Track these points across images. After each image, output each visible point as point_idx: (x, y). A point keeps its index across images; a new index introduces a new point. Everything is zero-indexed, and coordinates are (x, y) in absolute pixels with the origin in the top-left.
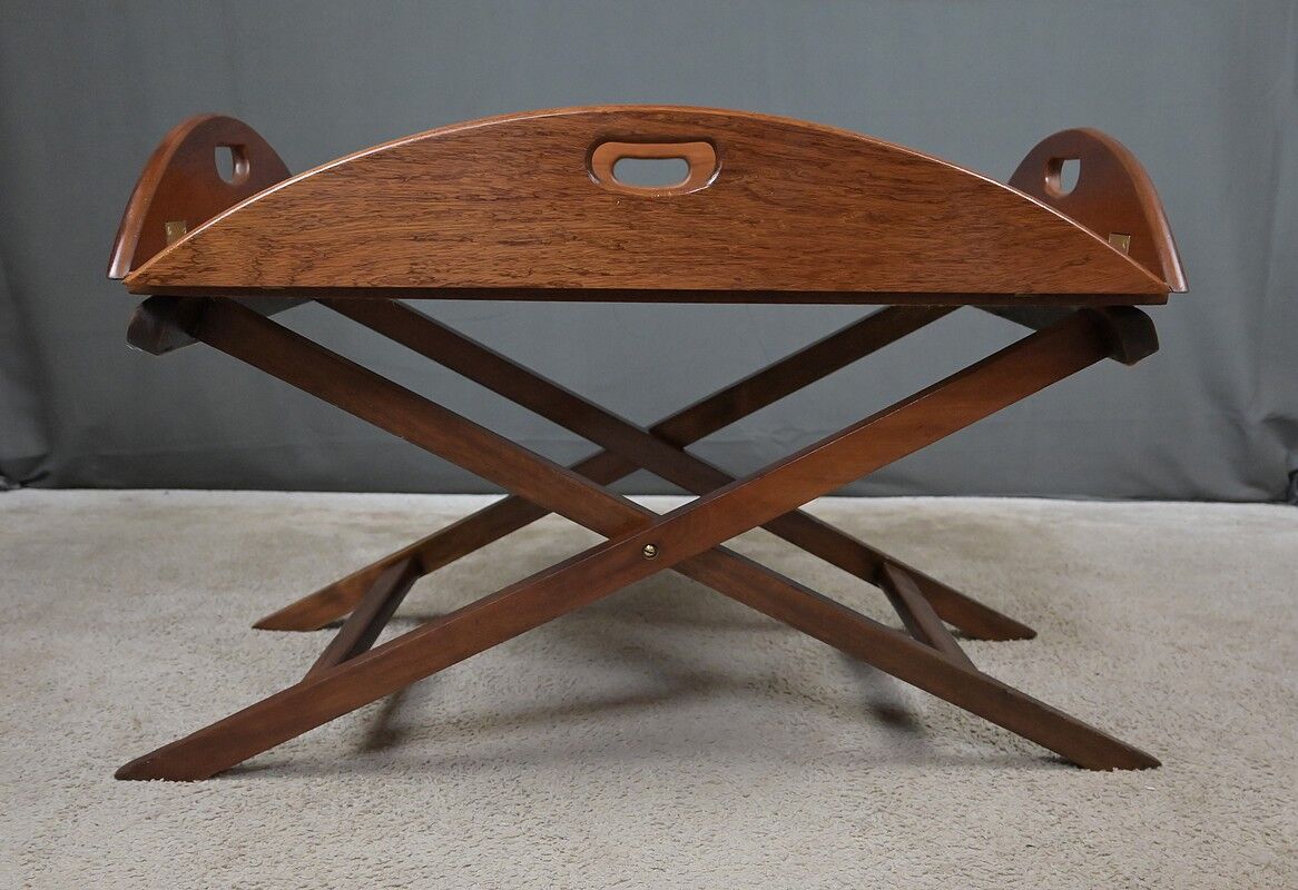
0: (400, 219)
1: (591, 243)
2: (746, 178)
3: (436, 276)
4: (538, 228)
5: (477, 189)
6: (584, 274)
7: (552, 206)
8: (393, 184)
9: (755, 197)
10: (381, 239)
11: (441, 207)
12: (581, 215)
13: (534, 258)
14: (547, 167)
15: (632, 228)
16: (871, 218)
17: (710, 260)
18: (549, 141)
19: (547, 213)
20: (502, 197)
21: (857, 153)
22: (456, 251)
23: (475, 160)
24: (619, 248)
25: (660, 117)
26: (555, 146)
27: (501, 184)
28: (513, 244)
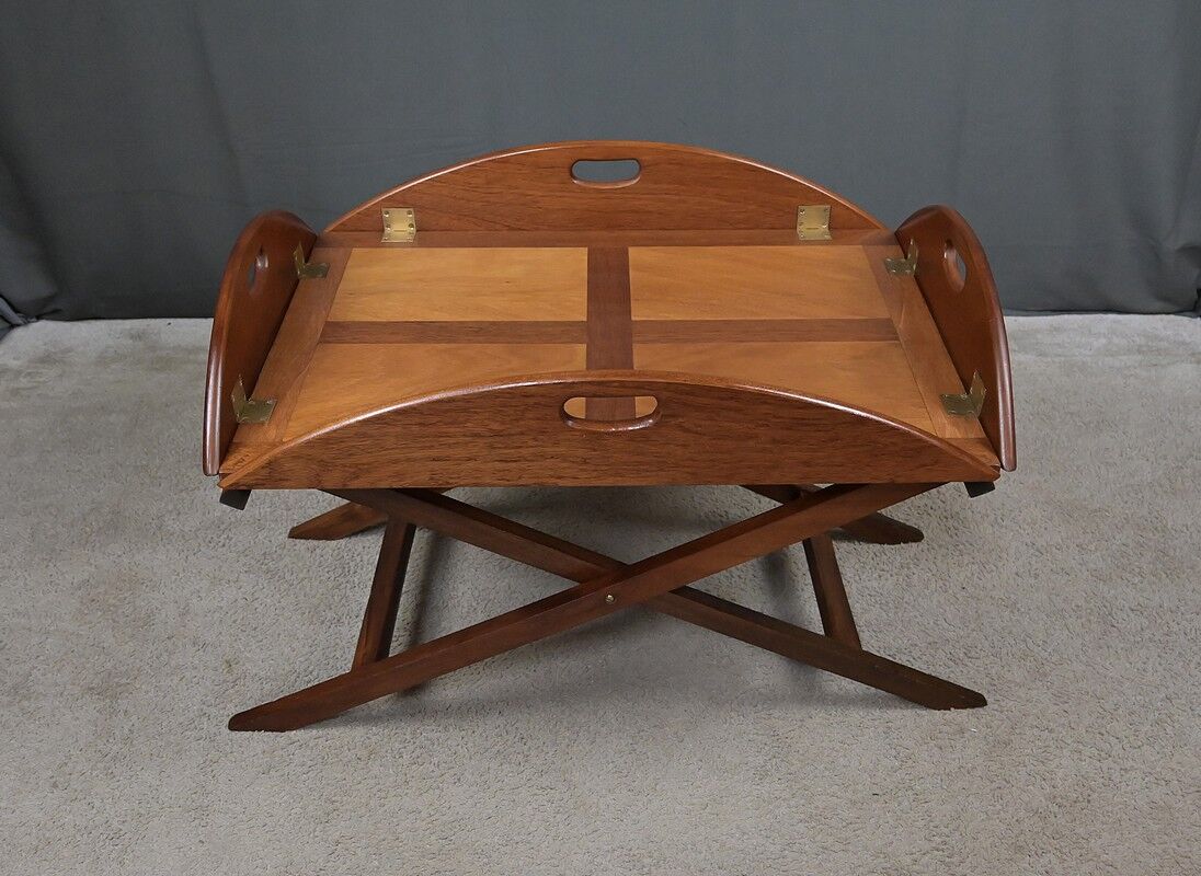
0: (423, 448)
1: (565, 460)
2: (681, 420)
3: (451, 481)
4: (524, 452)
5: (478, 430)
6: (559, 478)
7: (535, 439)
8: (415, 429)
9: (687, 430)
10: (408, 460)
11: (452, 441)
12: (556, 444)
13: (524, 470)
14: (531, 416)
15: (595, 450)
16: (774, 441)
17: (654, 469)
18: (531, 401)
19: (531, 443)
20: (498, 434)
21: (766, 403)
22: (462, 467)
23: (476, 412)
24: (585, 463)
25: (616, 384)
26: (535, 404)
27: (496, 426)
28: (506, 461)
